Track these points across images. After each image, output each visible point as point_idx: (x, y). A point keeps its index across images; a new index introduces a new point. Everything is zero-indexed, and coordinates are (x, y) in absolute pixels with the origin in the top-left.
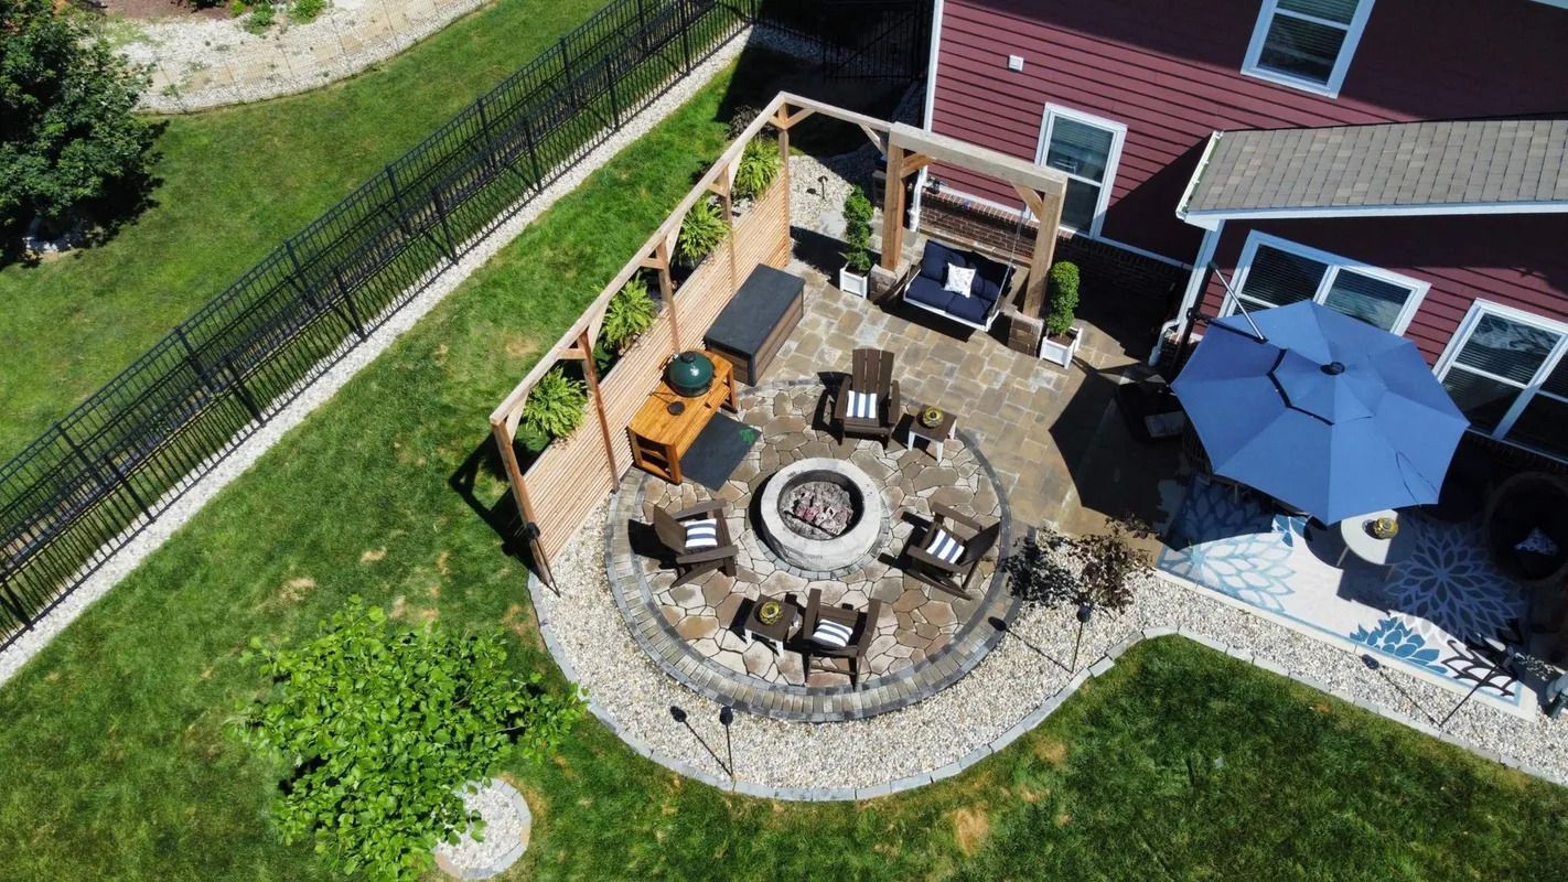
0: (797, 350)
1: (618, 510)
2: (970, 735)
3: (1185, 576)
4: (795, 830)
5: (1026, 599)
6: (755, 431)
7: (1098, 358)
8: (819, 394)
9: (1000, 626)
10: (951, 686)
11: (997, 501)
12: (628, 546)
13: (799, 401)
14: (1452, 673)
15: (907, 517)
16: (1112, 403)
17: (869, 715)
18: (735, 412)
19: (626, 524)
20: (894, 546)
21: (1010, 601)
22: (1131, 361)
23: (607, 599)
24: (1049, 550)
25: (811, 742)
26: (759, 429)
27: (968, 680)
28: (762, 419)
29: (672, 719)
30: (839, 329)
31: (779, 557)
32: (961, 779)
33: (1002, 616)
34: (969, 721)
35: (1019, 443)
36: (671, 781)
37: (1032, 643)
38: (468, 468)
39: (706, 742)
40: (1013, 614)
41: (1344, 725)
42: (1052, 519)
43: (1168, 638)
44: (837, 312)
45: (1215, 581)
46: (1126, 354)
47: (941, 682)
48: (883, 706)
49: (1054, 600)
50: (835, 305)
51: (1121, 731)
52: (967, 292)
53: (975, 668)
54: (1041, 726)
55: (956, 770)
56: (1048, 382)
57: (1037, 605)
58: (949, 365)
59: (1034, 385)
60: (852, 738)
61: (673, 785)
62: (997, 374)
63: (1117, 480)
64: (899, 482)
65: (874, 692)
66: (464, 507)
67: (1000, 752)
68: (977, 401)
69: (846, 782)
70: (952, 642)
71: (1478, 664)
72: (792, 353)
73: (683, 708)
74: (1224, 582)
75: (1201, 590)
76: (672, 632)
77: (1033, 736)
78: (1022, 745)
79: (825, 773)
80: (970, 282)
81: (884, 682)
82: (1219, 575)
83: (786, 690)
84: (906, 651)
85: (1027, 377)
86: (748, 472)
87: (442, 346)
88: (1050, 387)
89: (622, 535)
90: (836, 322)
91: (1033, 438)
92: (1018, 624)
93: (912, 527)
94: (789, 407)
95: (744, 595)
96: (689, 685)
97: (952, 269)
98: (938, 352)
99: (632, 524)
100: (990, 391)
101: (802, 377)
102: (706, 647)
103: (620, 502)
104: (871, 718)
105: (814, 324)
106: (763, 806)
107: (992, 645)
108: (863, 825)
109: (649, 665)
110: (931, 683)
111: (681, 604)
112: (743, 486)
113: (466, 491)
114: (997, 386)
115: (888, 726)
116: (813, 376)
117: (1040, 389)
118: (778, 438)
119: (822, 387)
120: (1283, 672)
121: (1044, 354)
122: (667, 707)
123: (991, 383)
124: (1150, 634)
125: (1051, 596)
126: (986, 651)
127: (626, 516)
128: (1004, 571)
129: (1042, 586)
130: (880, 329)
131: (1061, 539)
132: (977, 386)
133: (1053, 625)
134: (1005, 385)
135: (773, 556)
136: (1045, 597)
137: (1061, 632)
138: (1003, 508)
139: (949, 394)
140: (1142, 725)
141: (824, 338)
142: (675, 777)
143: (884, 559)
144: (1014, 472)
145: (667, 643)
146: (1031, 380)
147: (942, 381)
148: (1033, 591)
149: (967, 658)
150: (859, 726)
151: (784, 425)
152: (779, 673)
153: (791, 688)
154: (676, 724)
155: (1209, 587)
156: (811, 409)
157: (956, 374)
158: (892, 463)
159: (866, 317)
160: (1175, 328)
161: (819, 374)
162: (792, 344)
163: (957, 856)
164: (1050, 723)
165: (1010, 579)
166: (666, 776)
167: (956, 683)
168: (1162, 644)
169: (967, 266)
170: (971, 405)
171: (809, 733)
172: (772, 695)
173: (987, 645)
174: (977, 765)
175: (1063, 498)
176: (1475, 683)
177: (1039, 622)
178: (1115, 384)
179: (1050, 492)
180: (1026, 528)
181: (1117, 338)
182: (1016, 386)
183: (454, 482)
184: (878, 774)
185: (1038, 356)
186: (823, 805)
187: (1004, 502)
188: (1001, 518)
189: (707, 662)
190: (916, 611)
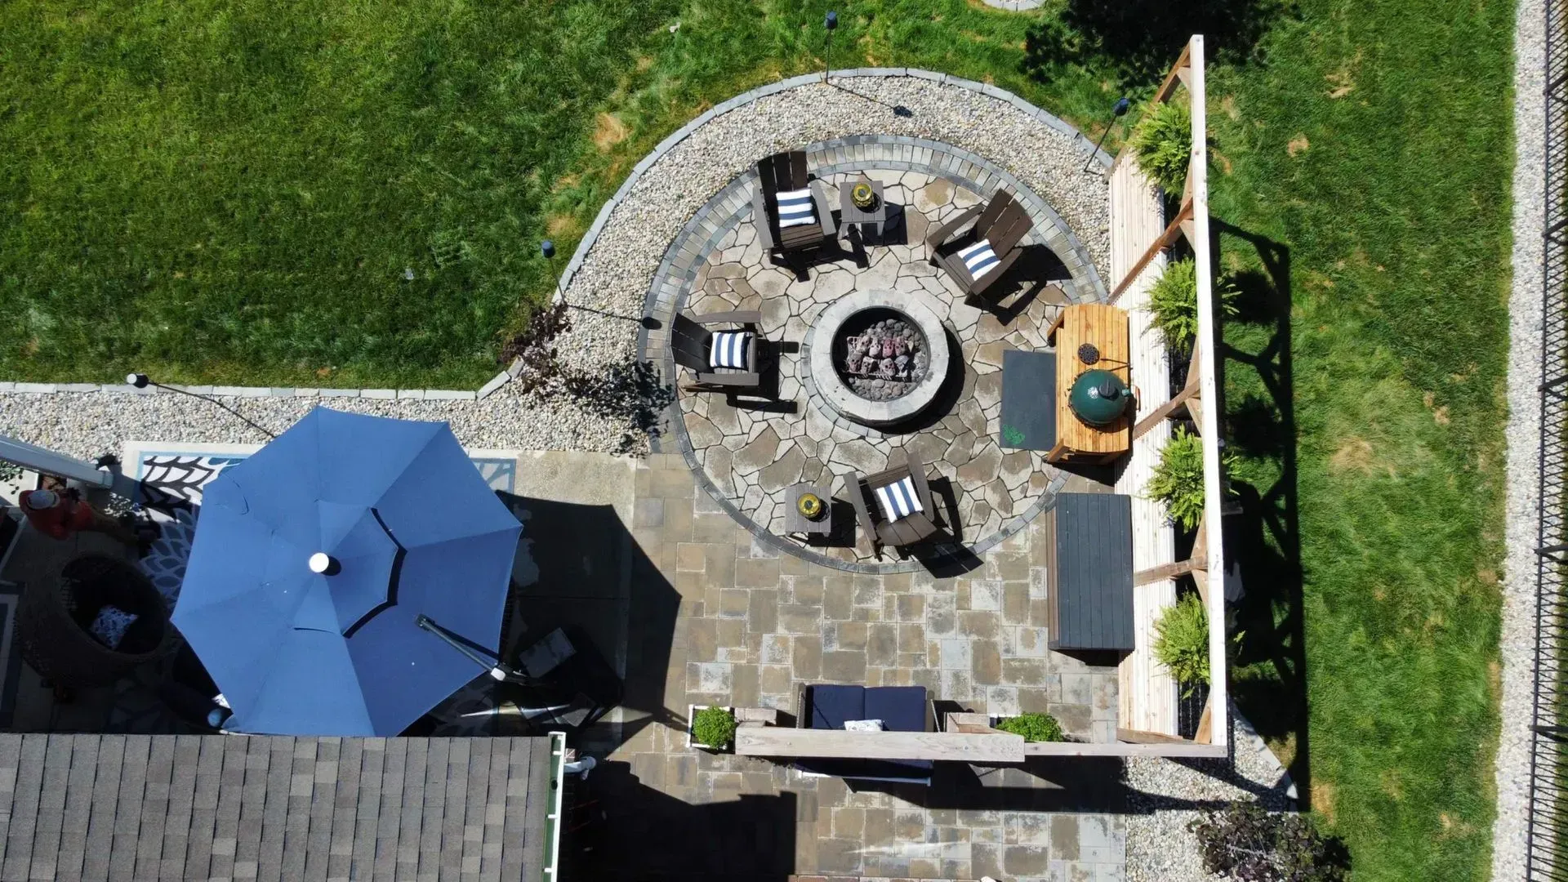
0: (1027, 585)
1: (1092, 283)
2: (637, 203)
4: (752, 65)
5: (636, 364)
6: (1009, 446)
7: (660, 741)
8: (966, 531)
10: (672, 240)
11: (708, 471)
12: (1054, 248)
13: (983, 509)
14: (204, 463)
15: (791, 407)
16: (622, 671)
19: (1073, 272)
20: (787, 365)
21: (649, 354)
22: (618, 755)
24: (630, 433)
25: (774, 137)
26: (1009, 451)
28: (1013, 466)
29: (906, 105)
30: (994, 646)
32: (633, 163)
33: (652, 333)
34: (643, 216)
35: (711, 564)
36: (876, 59)
37: (613, 319)
38: (1281, 269)
40: (641, 342)
41: (302, 364)
42: (639, 472)
44: (1012, 675)
46: (625, 766)
47: (683, 241)
48: (726, 195)
49: (608, 375)
50: (1019, 684)
51: (506, 271)
53: (658, 267)
54: (577, 242)
55: (639, 168)
56: (708, 672)
57: (622, 363)
58: (836, 647)
59: (723, 660)
60: (739, 155)
61: (873, 57)
62: (774, 660)
63: (585, 559)
64: (818, 447)
65: (740, 204)
66: (1252, 227)
67: (606, 201)
68: (780, 603)
70: (688, 286)
71: (178, 484)
72: (1029, 580)
73: (902, 119)
76: (956, 180)
77: (581, 230)
78: (588, 218)
81: (736, 218)
84: (729, 256)
85: (737, 669)
86: (987, 390)
87: (1446, 421)
88: (704, 666)
89: (1069, 258)
90: (1004, 657)
91: (697, 576)
92: (633, 332)
93: (782, 397)
94: (993, 499)
95: (910, 246)
96: (910, 139)
98: (856, 663)
99: (1065, 274)
100: (773, 630)
101: (998, 548)
102: (915, 180)
103: (1095, 293)
104: (731, 180)
105: (1028, 641)
106: (788, 73)
108: (697, 91)
109: (957, 142)
110: (692, 237)
112: (981, 369)
113: (1263, 245)
114: (767, 638)
116: (989, 557)
117: (711, 658)
118: (978, 448)
119: (967, 543)
120: (366, 393)
123: (777, 640)
124: (501, 378)
126: (653, 290)
127: (1080, 281)
128: (669, 387)
129: (623, 385)
130: (945, 671)
131: (623, 451)
132: (789, 628)
133: (599, 350)
134: (757, 644)
136: (617, 374)
138: (696, 463)
139: (816, 601)
141: (1004, 622)
142: (875, 64)
143: (793, 347)
144: (702, 518)
145: (954, 167)
146: (728, 668)
147: (833, 617)
149: (668, 275)
150: (738, 168)
151: (981, 468)
152: (834, 185)
154: (901, 103)
156: (965, 505)
157: (821, 635)
158: (837, 469)
159: (971, 683)
161: (979, 563)
162: (1038, 593)
163: (614, 108)
165: (658, 380)
166: (883, 62)
167: (669, 246)
168: (488, 374)
170: (784, 593)
171: (779, 143)
172: (830, 162)
174: (621, 182)
176: (181, 461)
177: (614, 345)
178: (628, 705)
180: (663, 448)
181: (645, 787)
182: (743, 649)
183: (1283, 250)
186: (737, 92)
187: (698, 471)
188: (694, 450)
189: (906, 166)
190: (736, 303)
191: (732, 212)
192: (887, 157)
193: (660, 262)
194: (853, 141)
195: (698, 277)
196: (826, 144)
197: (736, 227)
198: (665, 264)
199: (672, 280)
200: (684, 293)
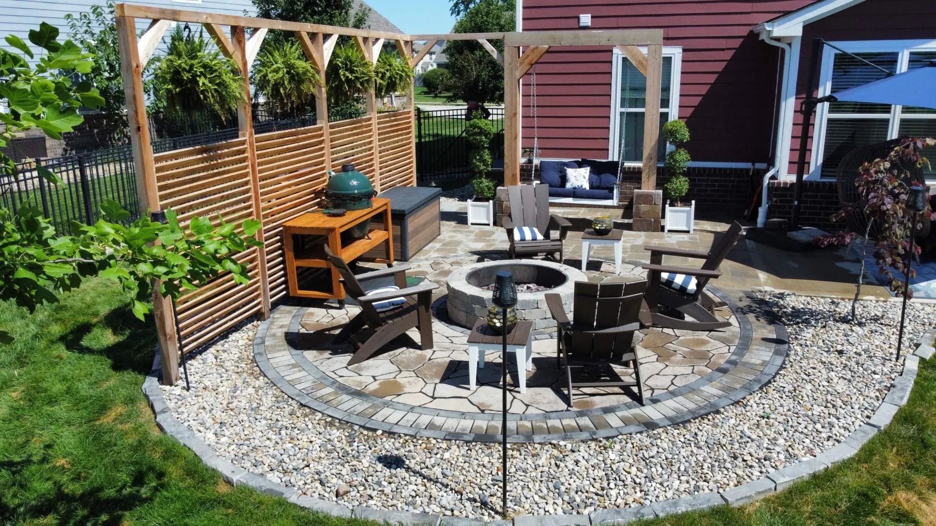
0: (442, 246)
1: (269, 328)
5: (786, 325)
7: (714, 228)
8: (474, 259)
9: (779, 342)
10: (765, 386)
12: (285, 347)
13: (457, 263)
17: (677, 422)
19: (281, 336)
21: (771, 328)
23: (258, 383)
24: (778, 300)
25: (613, 456)
27: (782, 379)
28: (422, 273)
29: (381, 468)
30: (476, 236)
33: (773, 336)
38: (80, 331)
39: (443, 481)
40: (784, 334)
42: (760, 286)
44: (470, 232)
47: (750, 384)
48: (693, 412)
49: (817, 322)
50: (467, 230)
52: (586, 186)
53: (780, 370)
56: (683, 239)
57: (802, 327)
59: (672, 241)
62: (634, 240)
65: (671, 404)
66: (64, 353)
67: (889, 428)
70: (734, 357)
72: (438, 247)
76: (358, 394)
80: (587, 176)
83: (546, 418)
84: (683, 370)
85: (662, 238)
88: (687, 240)
89: (276, 342)
90: (472, 234)
95: (449, 359)
96: (397, 431)
97: (570, 172)
99: (291, 336)
101: (454, 254)
102: (411, 399)
103: (271, 325)
104: (685, 423)
105: (453, 236)
107: (783, 353)
109: (330, 424)
110: (737, 387)
111: (363, 373)
114: (639, 243)
115: (715, 426)
116: (464, 253)
117: (679, 241)
119: (476, 256)
121: (668, 226)
122: (368, 458)
123: (632, 243)
125: (812, 321)
126: (781, 358)
127: (281, 332)
128: (744, 313)
129: (796, 317)
131: (782, 294)
134: (645, 242)
136: (806, 322)
141: (465, 240)
146: (667, 239)
148: (789, 320)
149: (763, 365)
150: (673, 431)
152: (527, 405)
153: (553, 415)
154: (389, 472)
159: (497, 231)
160: (774, 177)
161: (470, 252)
162: (436, 244)
165: (756, 317)
167: (770, 382)
169: (581, 168)
171: (604, 448)
173: (776, 353)
174: (871, 444)
175: (757, 278)
180: (741, 292)
182: (657, 242)
185: (663, 230)
189: (418, 410)
190: (671, 345)
191: (681, 399)
193: (778, 373)
194: (484, 438)
195: (722, 362)
196: (529, 438)
197: (674, 387)
198: (768, 370)
199: (756, 361)
200: (739, 354)
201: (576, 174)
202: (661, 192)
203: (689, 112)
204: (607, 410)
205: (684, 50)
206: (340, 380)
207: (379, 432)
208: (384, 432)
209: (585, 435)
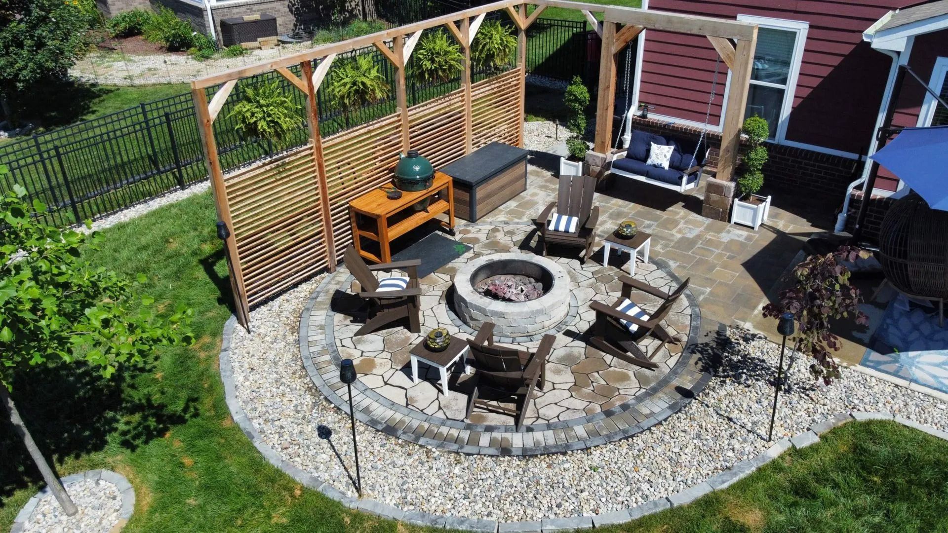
0: (517, 207)
1: (329, 283)
3: (896, 374)
5: (716, 376)
6: (467, 247)
7: (786, 226)
9: (688, 394)
10: (626, 439)
12: (328, 306)
13: (511, 233)
16: (801, 252)
17: (527, 454)
18: (453, 234)
19: (332, 292)
20: (581, 326)
21: (699, 376)
22: (816, 229)
23: (291, 338)
24: (741, 342)
25: (457, 470)
26: (471, 246)
27: (646, 436)
28: (475, 240)
29: (316, 436)
31: (466, 323)
32: (630, 528)
33: (689, 387)
34: (644, 472)
35: (710, 270)
36: (291, 490)
37: (723, 413)
39: (343, 457)
40: (702, 386)
42: (744, 320)
43: (882, 423)
45: (931, 381)
47: (616, 434)
48: (547, 448)
49: (747, 379)
51: (833, 504)
52: (666, 165)
53: (655, 426)
54: (732, 487)
56: (739, 237)
57: (727, 381)
59: (725, 237)
60: (506, 471)
61: (293, 496)
62: (691, 229)
64: (593, 286)
65: (538, 435)
67: (681, 508)
68: (672, 243)
69: (489, 514)
70: (632, 402)
72: (512, 208)
73: (330, 426)
74: (942, 383)
75: (913, 386)
77: (723, 496)
78: (709, 504)
79: (466, 502)
80: (669, 156)
81: (549, 426)
82: (935, 377)
83: (443, 423)
84: (579, 404)
85: (719, 233)
86: (453, 270)
88: (741, 240)
89: (325, 298)
91: (725, 268)
92: (707, 395)
94: (501, 236)
97: (654, 147)
98: (639, 215)
99: (337, 293)
101: (517, 221)
102: (372, 381)
103: (333, 279)
104: (531, 457)
105: (535, 195)
107: (676, 409)
109: (310, 389)
110: (604, 433)
111: (359, 347)
112: (446, 277)
114: (691, 236)
115: (549, 466)
116: (526, 220)
117: (732, 240)
118: (487, 252)
119: (533, 227)
121: (734, 219)
122: (314, 425)
123: (685, 234)
124: (861, 416)
125: (744, 376)
126: (669, 413)
127: (334, 288)
128: (693, 352)
129: (735, 368)
131: (754, 336)
132: (673, 235)
133: (746, 399)
134: (698, 236)
135: (459, 322)
136: (737, 377)
137: (755, 406)
138: (693, 310)
140: (859, 502)
141: (541, 202)
142: (298, 487)
143: (569, 334)
144: (705, 287)
146: (723, 235)
148: (724, 371)
149: (647, 416)
150: (516, 462)
151: (494, 245)
152: (440, 408)
153: (449, 422)
154: (318, 440)
155: (924, 385)
156: (520, 238)
157: (654, 227)
158: (588, 273)
160: (859, 187)
161: (532, 220)
162: (513, 203)
164: (743, 486)
165: (699, 359)
166: (288, 485)
167: (632, 436)
168: (876, 429)
169: (667, 144)
170: (666, 245)
171: (457, 462)
172: (427, 425)
173: (671, 407)
174: (651, 517)
175: (755, 307)
177: (731, 395)
178: (803, 242)
179: (743, 302)
180: (717, 325)
181: (803, 217)
182: (709, 237)
183: (202, 261)
184: (529, 511)
185: (729, 221)
187: (694, 305)
188: (691, 315)
189: (368, 392)
190: (596, 374)
191: (550, 433)
192: (375, 405)
193: (649, 429)
194: (390, 430)
195: (618, 403)
196: (417, 439)
197: (556, 420)
198: (645, 424)
199: (645, 411)
200: (639, 399)
201: (658, 152)
202: (733, 185)
203: (806, 92)
204: (489, 429)
205: (811, 27)
206: (340, 349)
207: (332, 406)
208: (335, 406)
209: (455, 447)
